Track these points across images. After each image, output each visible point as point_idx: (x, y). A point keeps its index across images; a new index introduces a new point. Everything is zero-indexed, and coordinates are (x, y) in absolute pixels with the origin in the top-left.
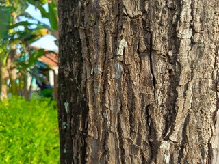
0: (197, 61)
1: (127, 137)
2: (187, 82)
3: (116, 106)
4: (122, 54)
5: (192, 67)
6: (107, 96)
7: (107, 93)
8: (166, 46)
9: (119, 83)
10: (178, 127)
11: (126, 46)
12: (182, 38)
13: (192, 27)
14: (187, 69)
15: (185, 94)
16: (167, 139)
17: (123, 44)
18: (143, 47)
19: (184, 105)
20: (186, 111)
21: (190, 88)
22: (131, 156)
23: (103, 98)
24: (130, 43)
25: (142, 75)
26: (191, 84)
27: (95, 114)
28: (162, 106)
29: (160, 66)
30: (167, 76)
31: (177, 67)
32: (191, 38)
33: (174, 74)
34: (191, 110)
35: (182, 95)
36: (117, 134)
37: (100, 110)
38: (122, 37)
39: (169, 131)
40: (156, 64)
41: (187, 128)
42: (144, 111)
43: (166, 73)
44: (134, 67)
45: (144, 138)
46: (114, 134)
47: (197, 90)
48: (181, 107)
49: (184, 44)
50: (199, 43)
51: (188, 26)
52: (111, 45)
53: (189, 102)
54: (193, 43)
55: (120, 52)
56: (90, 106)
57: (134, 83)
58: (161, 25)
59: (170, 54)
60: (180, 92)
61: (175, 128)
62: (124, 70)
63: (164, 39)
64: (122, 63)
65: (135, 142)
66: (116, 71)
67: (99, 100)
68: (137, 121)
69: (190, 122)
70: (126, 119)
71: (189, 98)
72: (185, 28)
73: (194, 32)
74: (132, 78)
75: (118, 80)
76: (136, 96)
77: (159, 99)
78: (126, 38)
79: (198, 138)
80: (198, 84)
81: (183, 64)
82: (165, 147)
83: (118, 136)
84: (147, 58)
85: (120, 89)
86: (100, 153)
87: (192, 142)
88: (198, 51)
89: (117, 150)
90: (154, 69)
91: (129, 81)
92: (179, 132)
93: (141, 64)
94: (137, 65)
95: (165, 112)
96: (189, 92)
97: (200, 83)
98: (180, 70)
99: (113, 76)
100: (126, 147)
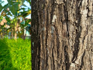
0: (90, 25)
1: (56, 60)
2: (84, 36)
3: (51, 45)
4: (54, 22)
5: (87, 29)
6: (48, 41)
7: (48, 39)
8: (74, 18)
9: (53, 35)
10: (79, 57)
11: (56, 18)
12: (82, 14)
13: (88, 8)
14: (84, 29)
15: (83, 42)
16: (74, 62)
17: (55, 17)
18: (64, 19)
19: (83, 47)
20: (83, 50)
21: (86, 39)
22: (58, 68)
23: (46, 42)
24: (58, 17)
25: (63, 32)
26: (86, 37)
27: (43, 48)
28: (72, 46)
29: (72, 28)
30: (75, 33)
31: (80, 29)
32: (87, 14)
33: (78, 31)
34: (86, 50)
35: (82, 42)
36: (52, 58)
37: (45, 47)
38: (54, 14)
39: (75, 59)
40: (69, 27)
41: (84, 58)
42: (64, 48)
43: (74, 31)
44: (59, 28)
45: (63, 61)
46: (51, 58)
47: (90, 40)
48: (81, 48)
49: (84, 17)
50: (91, 16)
51: (86, 8)
52: (50, 18)
53: (85, 45)
54: (88, 16)
55: (53, 21)
56: (41, 44)
57: (60, 35)
58: (72, 8)
59: (77, 22)
60: (81, 40)
61: (78, 57)
62: (55, 29)
63: (74, 14)
64: (54, 26)
65: (59, 62)
66: (51, 30)
67: (45, 42)
68: (60, 53)
69: (86, 55)
70: (55, 51)
71: (85, 44)
72: (84, 9)
73: (89, 11)
74: (59, 33)
75: (52, 34)
76: (60, 41)
77: (71, 43)
78: (56, 14)
79: (89, 63)
80: (90, 37)
81: (82, 27)
82: (73, 66)
83: (52, 59)
84: (65, 24)
85: (53, 38)
86: (45, 65)
87: (86, 65)
88: (91, 20)
89: (52, 65)
90: (68, 29)
91: (57, 34)
92: (80, 60)
93: (63, 27)
94: (61, 27)
95: (73, 50)
96: (85, 41)
97: (91, 36)
98: (81, 30)
99: (51, 32)
100: (55, 64)
